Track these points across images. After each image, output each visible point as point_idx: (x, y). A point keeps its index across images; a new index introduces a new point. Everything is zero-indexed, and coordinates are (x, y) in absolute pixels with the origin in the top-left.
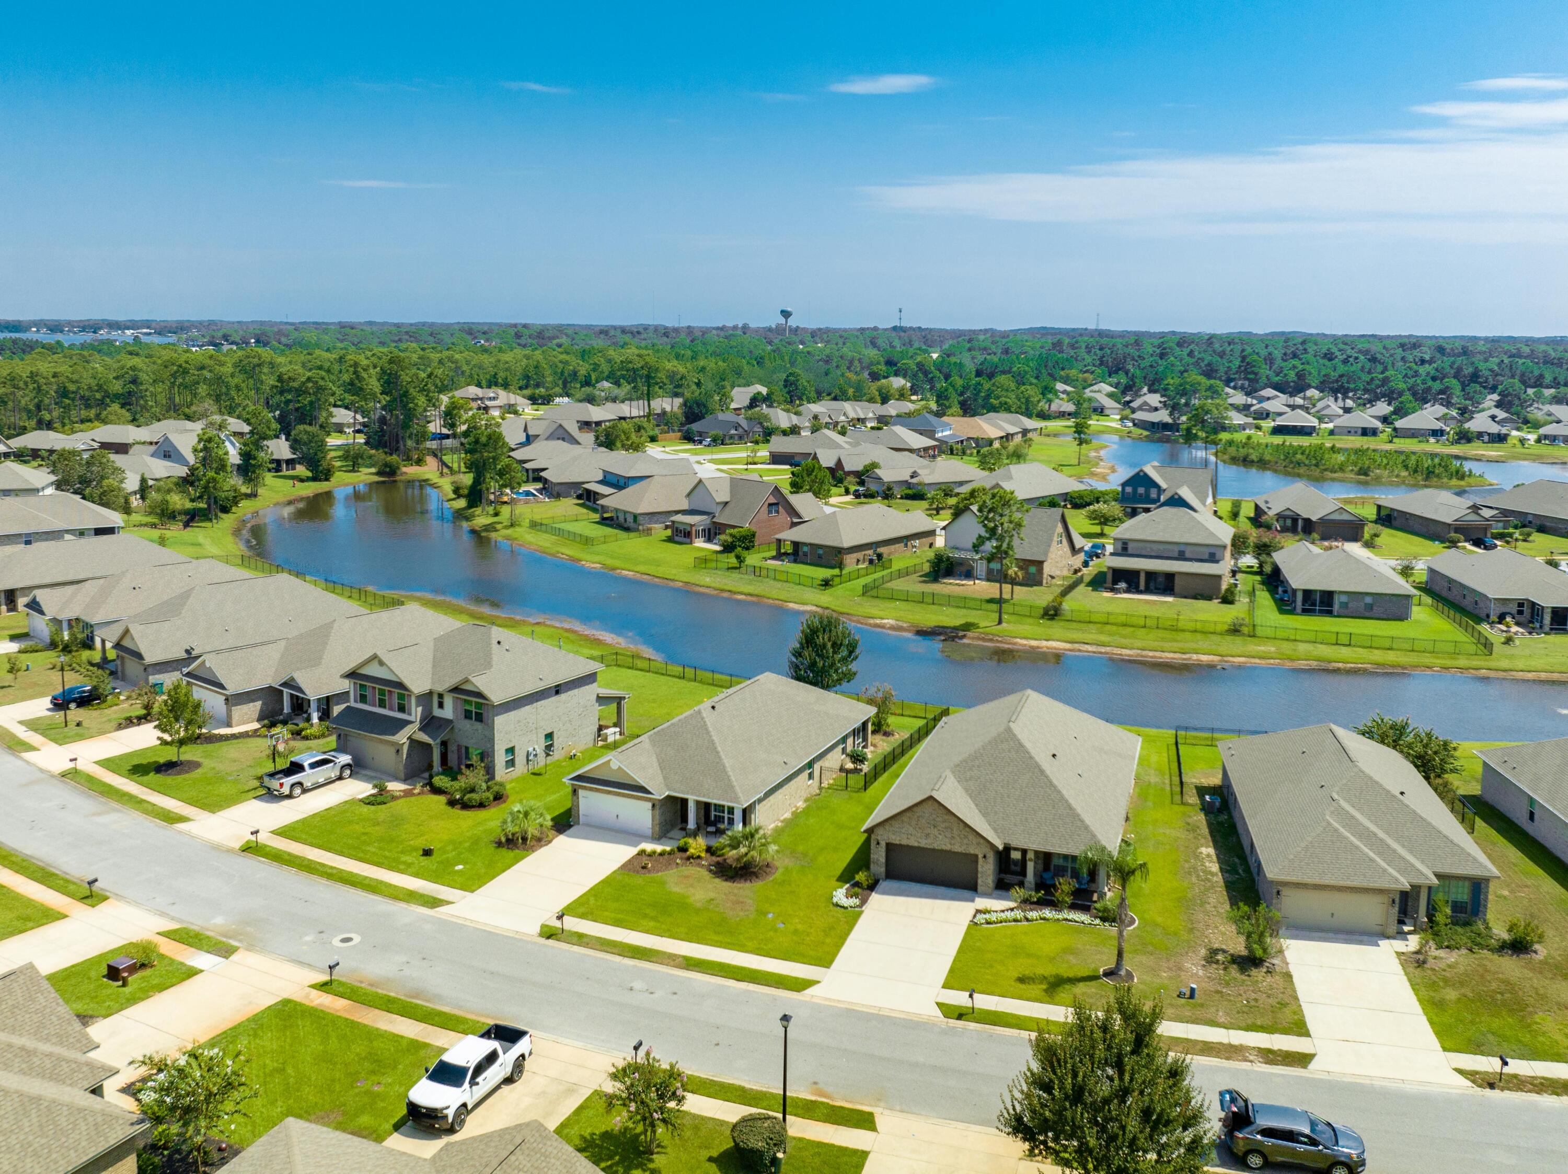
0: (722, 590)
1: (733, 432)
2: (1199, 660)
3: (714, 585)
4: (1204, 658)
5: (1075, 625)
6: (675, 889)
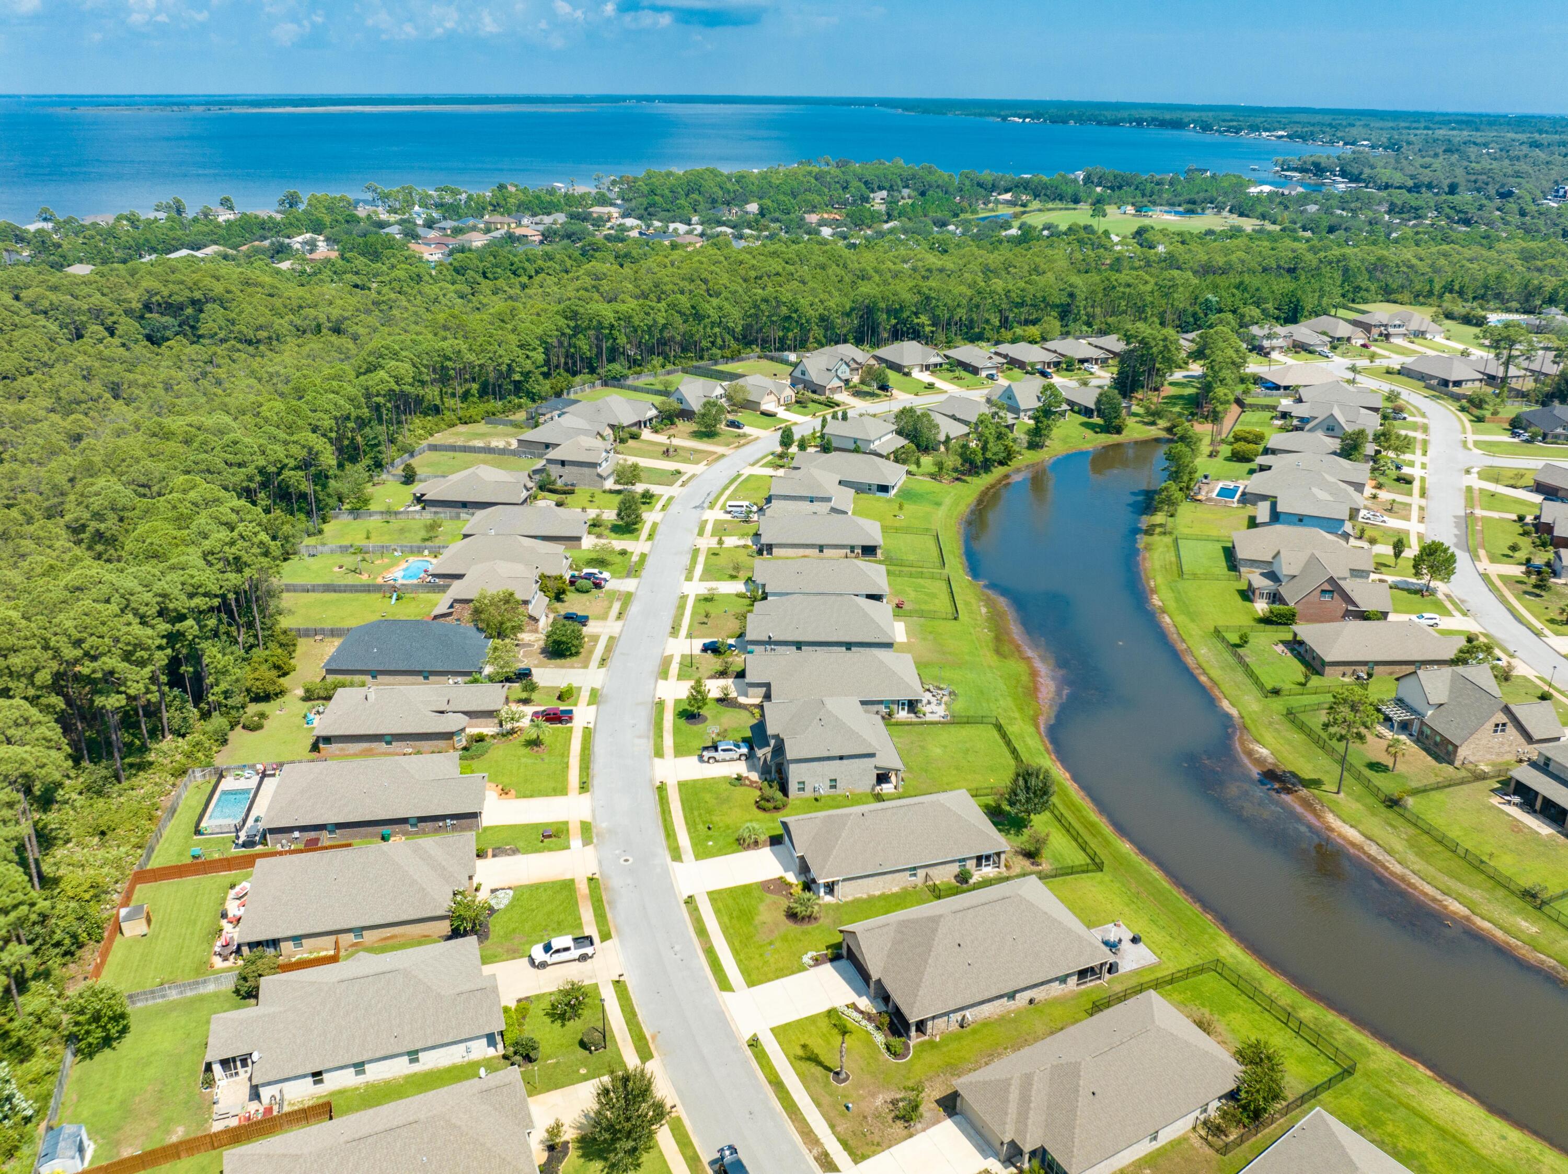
0: (1200, 667)
2: (1446, 907)
3: (1201, 659)
4: (1455, 906)
5: (1399, 822)
6: (762, 908)
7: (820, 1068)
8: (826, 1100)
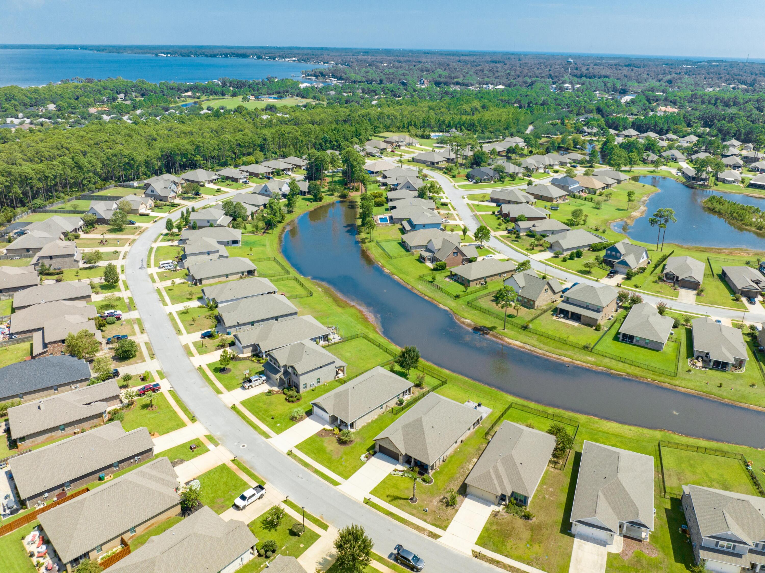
0: (422, 293)
1: (485, 177)
2: (563, 360)
3: (420, 290)
4: (566, 359)
5: (530, 334)
6: (325, 444)
7: (402, 500)
8: (414, 512)
